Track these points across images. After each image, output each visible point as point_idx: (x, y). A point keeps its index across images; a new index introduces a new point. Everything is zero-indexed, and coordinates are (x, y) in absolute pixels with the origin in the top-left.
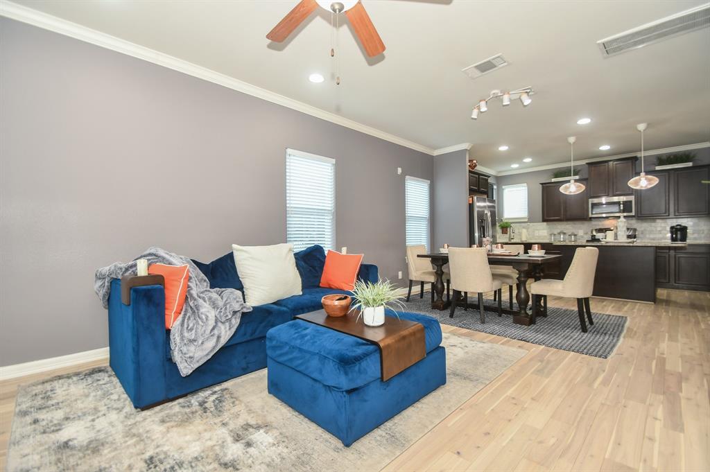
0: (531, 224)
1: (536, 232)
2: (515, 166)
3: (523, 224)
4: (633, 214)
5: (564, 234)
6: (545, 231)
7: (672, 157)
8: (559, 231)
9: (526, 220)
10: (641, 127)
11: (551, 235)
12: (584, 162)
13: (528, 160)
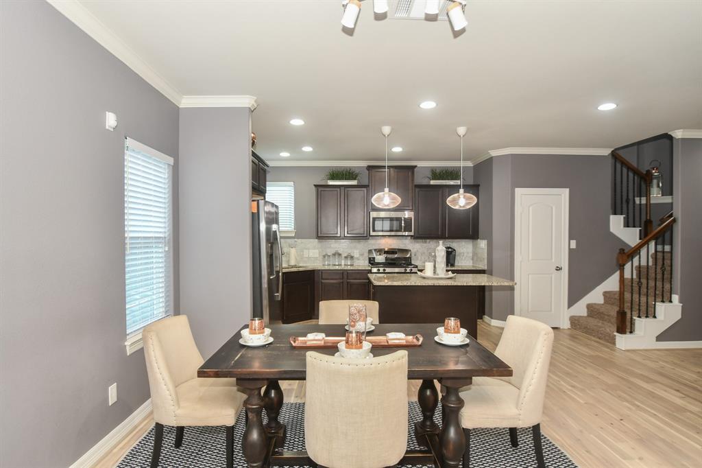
0: (299, 241)
1: (306, 252)
2: (285, 154)
3: (289, 240)
4: (412, 233)
5: (340, 255)
6: (317, 251)
7: (438, 171)
8: (333, 252)
9: (293, 235)
10: (462, 130)
11: (324, 256)
12: (364, 164)
13: (307, 149)
